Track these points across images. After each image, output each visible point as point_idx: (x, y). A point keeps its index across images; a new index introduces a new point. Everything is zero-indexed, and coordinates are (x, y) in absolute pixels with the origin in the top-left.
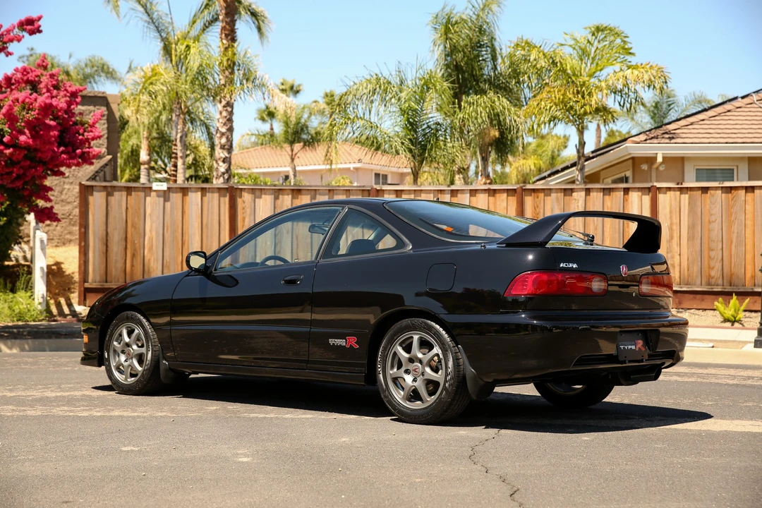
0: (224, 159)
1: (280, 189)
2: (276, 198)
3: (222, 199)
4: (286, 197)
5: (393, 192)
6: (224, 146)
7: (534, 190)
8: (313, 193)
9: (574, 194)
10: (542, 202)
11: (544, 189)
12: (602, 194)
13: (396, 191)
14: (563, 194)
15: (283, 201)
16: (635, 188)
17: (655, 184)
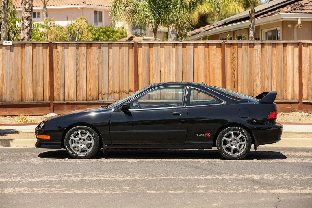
0: (28, 18)
1: (80, 44)
2: (77, 48)
3: (44, 49)
4: (83, 48)
5: (147, 45)
6: (28, 9)
7: (232, 44)
8: (99, 45)
9: (255, 46)
10: (236, 51)
11: (238, 43)
12: (271, 46)
13: (149, 44)
14: (248, 46)
15: (81, 51)
16: (290, 43)
17: (301, 41)
